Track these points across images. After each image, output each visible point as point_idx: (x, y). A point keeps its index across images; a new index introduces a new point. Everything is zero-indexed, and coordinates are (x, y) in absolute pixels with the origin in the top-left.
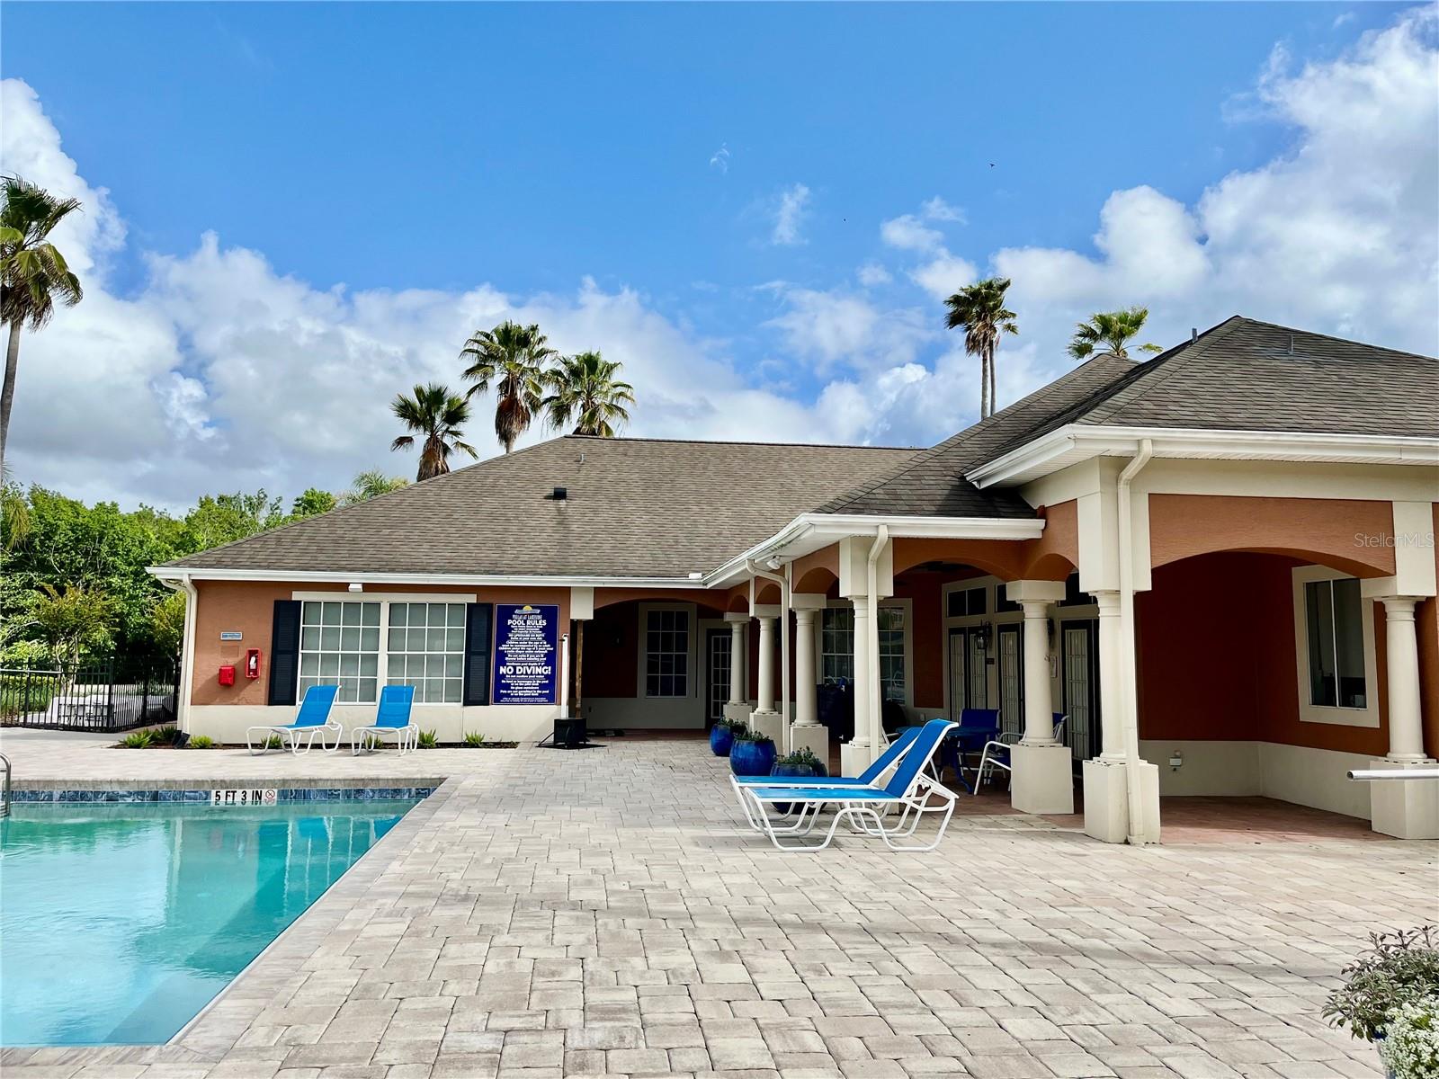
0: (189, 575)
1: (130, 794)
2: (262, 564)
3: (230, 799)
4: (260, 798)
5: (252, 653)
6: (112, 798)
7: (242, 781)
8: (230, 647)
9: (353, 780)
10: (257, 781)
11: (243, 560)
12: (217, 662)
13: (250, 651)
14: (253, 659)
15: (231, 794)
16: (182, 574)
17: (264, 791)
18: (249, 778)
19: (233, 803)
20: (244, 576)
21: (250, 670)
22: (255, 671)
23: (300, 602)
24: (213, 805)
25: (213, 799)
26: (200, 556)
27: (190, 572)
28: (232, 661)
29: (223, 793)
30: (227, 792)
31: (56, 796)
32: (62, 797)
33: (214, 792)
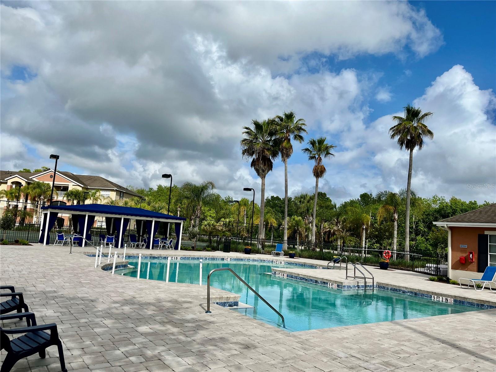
0: (447, 225)
1: (409, 292)
2: (472, 221)
3: (438, 299)
4: (448, 301)
5: (471, 253)
6: (404, 292)
7: (441, 294)
8: (463, 250)
9: (480, 300)
10: (446, 295)
11: (465, 220)
12: (460, 255)
13: (470, 252)
14: (471, 255)
15: (438, 298)
16: (444, 224)
17: (449, 299)
18: (443, 293)
19: (439, 301)
20: (465, 225)
21: (470, 259)
22: (472, 259)
23: (488, 235)
24: (433, 300)
25: (433, 298)
26: (451, 218)
27: (447, 224)
28: (464, 255)
29: (436, 297)
30: (437, 297)
31: (389, 289)
32: (391, 289)
33: (433, 296)
